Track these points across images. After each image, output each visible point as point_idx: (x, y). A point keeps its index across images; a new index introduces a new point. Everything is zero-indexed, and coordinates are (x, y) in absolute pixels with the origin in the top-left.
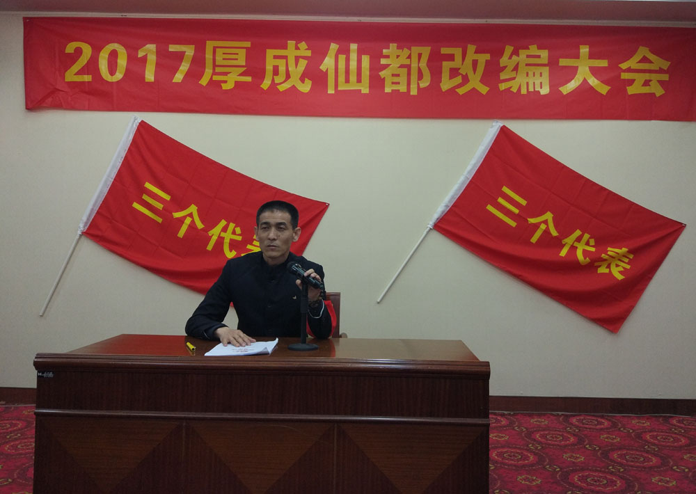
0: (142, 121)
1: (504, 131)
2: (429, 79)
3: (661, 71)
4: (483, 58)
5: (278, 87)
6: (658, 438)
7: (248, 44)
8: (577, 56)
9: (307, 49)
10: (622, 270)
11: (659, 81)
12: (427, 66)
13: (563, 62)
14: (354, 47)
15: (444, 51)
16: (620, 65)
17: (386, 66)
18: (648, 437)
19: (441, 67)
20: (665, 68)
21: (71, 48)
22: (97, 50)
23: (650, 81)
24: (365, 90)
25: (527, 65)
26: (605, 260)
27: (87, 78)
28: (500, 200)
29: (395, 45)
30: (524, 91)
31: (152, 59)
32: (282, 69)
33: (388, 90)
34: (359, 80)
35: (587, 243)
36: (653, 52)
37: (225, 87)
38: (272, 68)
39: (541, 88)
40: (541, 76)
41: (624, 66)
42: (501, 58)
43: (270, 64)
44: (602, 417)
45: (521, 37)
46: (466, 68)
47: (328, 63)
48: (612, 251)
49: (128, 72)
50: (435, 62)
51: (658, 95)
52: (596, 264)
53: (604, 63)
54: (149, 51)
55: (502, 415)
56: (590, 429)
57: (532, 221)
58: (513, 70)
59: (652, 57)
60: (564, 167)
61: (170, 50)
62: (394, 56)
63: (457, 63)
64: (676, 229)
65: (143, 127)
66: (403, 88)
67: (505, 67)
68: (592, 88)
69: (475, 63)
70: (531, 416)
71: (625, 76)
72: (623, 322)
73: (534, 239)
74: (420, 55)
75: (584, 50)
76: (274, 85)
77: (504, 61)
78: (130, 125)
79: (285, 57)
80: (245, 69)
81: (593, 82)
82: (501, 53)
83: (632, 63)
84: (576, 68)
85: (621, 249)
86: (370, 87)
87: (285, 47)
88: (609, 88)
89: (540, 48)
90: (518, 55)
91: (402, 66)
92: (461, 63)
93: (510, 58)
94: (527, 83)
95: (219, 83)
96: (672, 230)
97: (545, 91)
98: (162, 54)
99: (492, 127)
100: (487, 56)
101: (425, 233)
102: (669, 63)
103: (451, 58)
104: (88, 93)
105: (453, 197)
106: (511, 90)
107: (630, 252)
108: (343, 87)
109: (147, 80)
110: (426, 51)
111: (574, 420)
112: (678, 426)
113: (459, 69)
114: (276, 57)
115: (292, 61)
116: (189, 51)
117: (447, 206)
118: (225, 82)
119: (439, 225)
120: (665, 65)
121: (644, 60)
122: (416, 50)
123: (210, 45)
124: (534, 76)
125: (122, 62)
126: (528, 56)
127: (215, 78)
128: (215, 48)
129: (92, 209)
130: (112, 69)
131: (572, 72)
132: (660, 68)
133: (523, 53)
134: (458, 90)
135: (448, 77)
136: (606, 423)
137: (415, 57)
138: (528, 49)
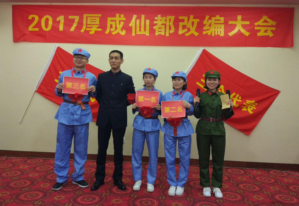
0: (58, 47)
1: (205, 52)
2: (174, 30)
3: (272, 26)
4: (196, 21)
5: (112, 33)
6: (262, 179)
7: (100, 15)
8: (236, 20)
9: (124, 17)
10: (253, 109)
11: (271, 30)
12: (173, 24)
13: (230, 22)
14: (143, 16)
15: (180, 18)
16: (255, 24)
17: (156, 24)
18: (258, 178)
19: (179, 25)
20: (274, 25)
21: (30, 17)
22: (40, 18)
23: (267, 30)
24: (148, 34)
25: (215, 24)
26: (245, 105)
27: (37, 29)
28: (202, 80)
29: (160, 15)
30: (213, 35)
31: (62, 21)
32: (114, 26)
33: (157, 34)
34: (145, 30)
35: (238, 98)
37: (91, 33)
38: (110, 25)
39: (221, 33)
41: (256, 24)
42: (204, 21)
43: (109, 23)
44: (242, 169)
45: (213, 12)
46: (189, 25)
47: (132, 24)
48: (248, 102)
49: (53, 27)
50: (176, 23)
51: (270, 36)
52: (241, 107)
53: (248, 23)
54: (61, 18)
56: (235, 174)
58: (209, 26)
59: (268, 20)
60: (229, 66)
61: (69, 18)
62: (159, 20)
63: (185, 23)
64: (275, 93)
65: (59, 49)
66: (163, 34)
67: (206, 25)
68: (242, 34)
69: (193, 23)
71: (256, 28)
72: (252, 131)
74: (170, 20)
75: (239, 17)
76: (110, 32)
77: (205, 22)
78: (54, 48)
79: (115, 21)
80: (99, 25)
81: (243, 31)
82: (204, 19)
83: (260, 23)
84: (236, 25)
85: (252, 101)
86: (150, 33)
87: (115, 17)
88: (250, 33)
89: (220, 16)
90: (211, 20)
91: (163, 24)
92: (187, 22)
93: (208, 21)
94: (215, 31)
95: (88, 31)
97: (222, 35)
98: (66, 19)
99: (200, 50)
100: (198, 20)
102: (276, 23)
103: (183, 21)
104: (37, 35)
106: (208, 34)
107: (256, 102)
108: (138, 33)
109: (60, 30)
110: (173, 18)
111: (229, 170)
112: (272, 174)
113: (186, 25)
114: (111, 21)
115: (118, 22)
116: (77, 18)
118: (91, 31)
120: (274, 23)
121: (265, 21)
122: (168, 17)
123: (85, 16)
124: (218, 28)
125: (50, 23)
126: (215, 20)
127: (87, 29)
128: (87, 17)
129: (39, 82)
130: (47, 26)
131: (234, 26)
132: (272, 25)
133: (213, 19)
134: (186, 34)
135: (182, 29)
136: (242, 172)
137: (168, 21)
138: (216, 17)
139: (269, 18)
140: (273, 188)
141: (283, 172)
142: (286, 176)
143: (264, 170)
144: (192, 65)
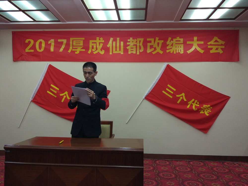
0: (50, 64)
1: (168, 66)
2: (143, 49)
3: (222, 45)
4: (161, 42)
5: (93, 52)
6: (218, 169)
7: (84, 39)
8: (193, 40)
9: (103, 40)
10: (208, 112)
11: (221, 48)
12: (142, 44)
13: (188, 43)
14: (118, 39)
15: (148, 39)
16: (208, 43)
17: (129, 45)
18: (215, 169)
19: (147, 45)
21: (27, 41)
22: (35, 41)
23: (218, 48)
24: (122, 53)
25: (176, 44)
26: (202, 109)
27: (32, 51)
28: (167, 89)
29: (132, 38)
30: (175, 53)
31: (53, 44)
32: (95, 47)
33: (129, 53)
34: (120, 50)
35: (196, 103)
36: (219, 38)
37: (76, 53)
38: (91, 46)
39: (181, 51)
40: (181, 47)
41: (209, 43)
42: (167, 41)
43: (91, 45)
44: (201, 162)
45: (174, 34)
46: (155, 45)
47: (110, 45)
48: (205, 106)
49: (45, 48)
50: (145, 44)
51: (221, 53)
52: (199, 110)
53: (202, 43)
54: (52, 41)
55: (168, 161)
56: (196, 166)
57: (178, 96)
58: (171, 46)
59: (218, 40)
60: (189, 78)
61: (59, 41)
62: (131, 42)
63: (152, 44)
64: (227, 98)
65: (50, 67)
66: (134, 52)
67: (169, 45)
68: (198, 51)
69: (158, 44)
70: (177, 161)
71: (209, 47)
72: (209, 130)
73: (178, 102)
74: (140, 41)
75: (195, 38)
76: (92, 52)
77: (168, 43)
78: (46, 65)
79: (96, 43)
80: (83, 47)
81: (199, 49)
82: (167, 40)
83: (212, 42)
84: (193, 44)
85: (208, 105)
86: (124, 52)
87: (96, 39)
88: (204, 51)
89: (180, 38)
90: (173, 41)
91: (134, 45)
92: (154, 43)
93: (170, 42)
94: (176, 50)
95: (74, 52)
96: (226, 99)
97: (182, 52)
98: (56, 42)
99: (164, 65)
100: (162, 41)
101: (142, 100)
102: (225, 42)
103: (150, 42)
104: (32, 56)
105: (151, 88)
106: (170, 52)
107: (211, 106)
108: (114, 52)
109: (51, 51)
110: (142, 40)
111: (191, 163)
112: (226, 165)
113: (153, 46)
114: (93, 43)
115: (98, 44)
116: (65, 41)
117: (149, 91)
118: (76, 51)
119: (147, 97)
120: (223, 43)
121: (216, 41)
122: (138, 39)
123: (71, 39)
124: (178, 47)
125: (43, 45)
126: (176, 41)
127: (73, 50)
128: (73, 40)
129: (34, 93)
130: (40, 48)
131: (191, 45)
132: (221, 44)
134: (153, 53)
135: (149, 48)
136: (202, 164)
137: (138, 42)
138: (176, 38)
139: (219, 39)
140: (228, 177)
141: (235, 163)
142: (237, 166)
143: (220, 162)
144: (158, 77)
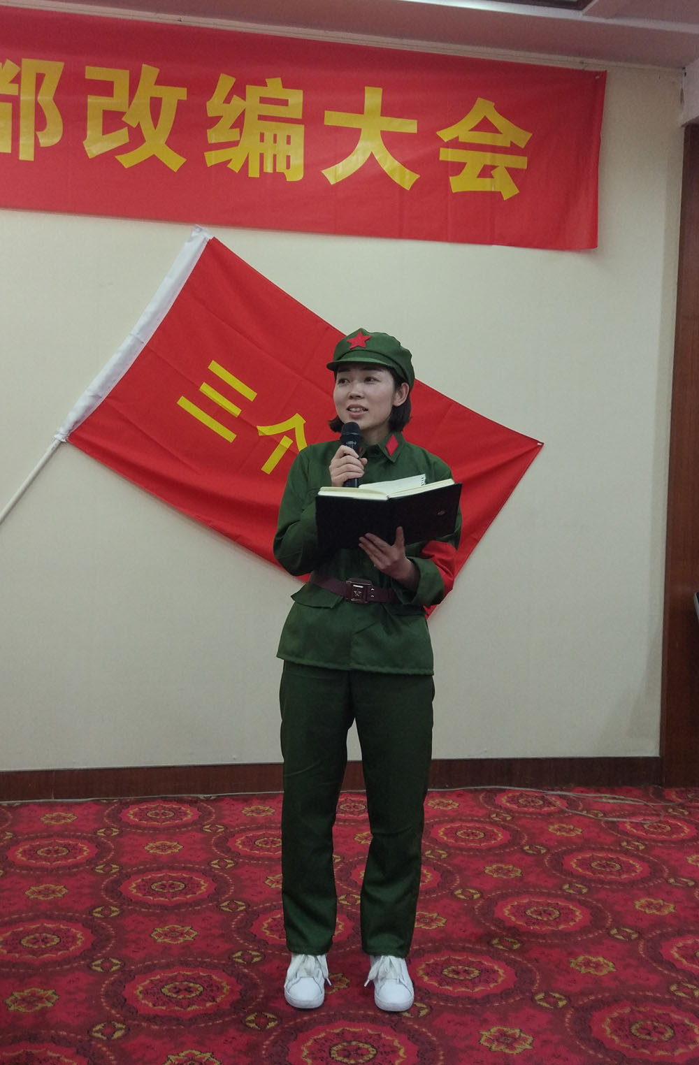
1: (214, 252)
2: (60, 128)
3: (513, 150)
4: (173, 96)
8: (359, 109)
11: (510, 170)
12: (54, 99)
13: (333, 118)
15: (94, 73)
16: (439, 133)
19: (84, 107)
20: (522, 145)
23: (494, 167)
25: (261, 118)
28: (206, 389)
30: (254, 172)
36: (503, 111)
39: (288, 167)
40: (289, 142)
41: (446, 135)
42: (209, 98)
46: (138, 114)
50: (72, 97)
51: (506, 197)
53: (409, 126)
55: (193, 803)
57: (265, 430)
58: (233, 127)
59: (498, 120)
63: (117, 101)
64: (524, 451)
67: (218, 118)
68: (384, 176)
69: (156, 105)
71: (447, 155)
73: (269, 467)
74: (40, 79)
75: (373, 97)
77: (214, 106)
81: (389, 164)
82: (210, 89)
83: (461, 130)
84: (358, 131)
88: (417, 176)
89: (287, 85)
90: (243, 97)
92: (127, 102)
93: (228, 100)
94: (262, 156)
96: (518, 452)
97: (295, 174)
99: (191, 239)
100: (181, 93)
101: (49, 450)
102: (529, 135)
103: (106, 89)
105: (108, 379)
106: (229, 166)
110: (54, 70)
113: (123, 114)
119: (83, 435)
120: (522, 138)
121: (485, 126)
122: (31, 66)
124: (275, 141)
126: (264, 100)
131: (351, 137)
132: (512, 143)
133: (253, 92)
134: (122, 159)
135: (100, 128)
137: (28, 82)
138: (265, 85)
139: (501, 114)
143: (476, 790)
